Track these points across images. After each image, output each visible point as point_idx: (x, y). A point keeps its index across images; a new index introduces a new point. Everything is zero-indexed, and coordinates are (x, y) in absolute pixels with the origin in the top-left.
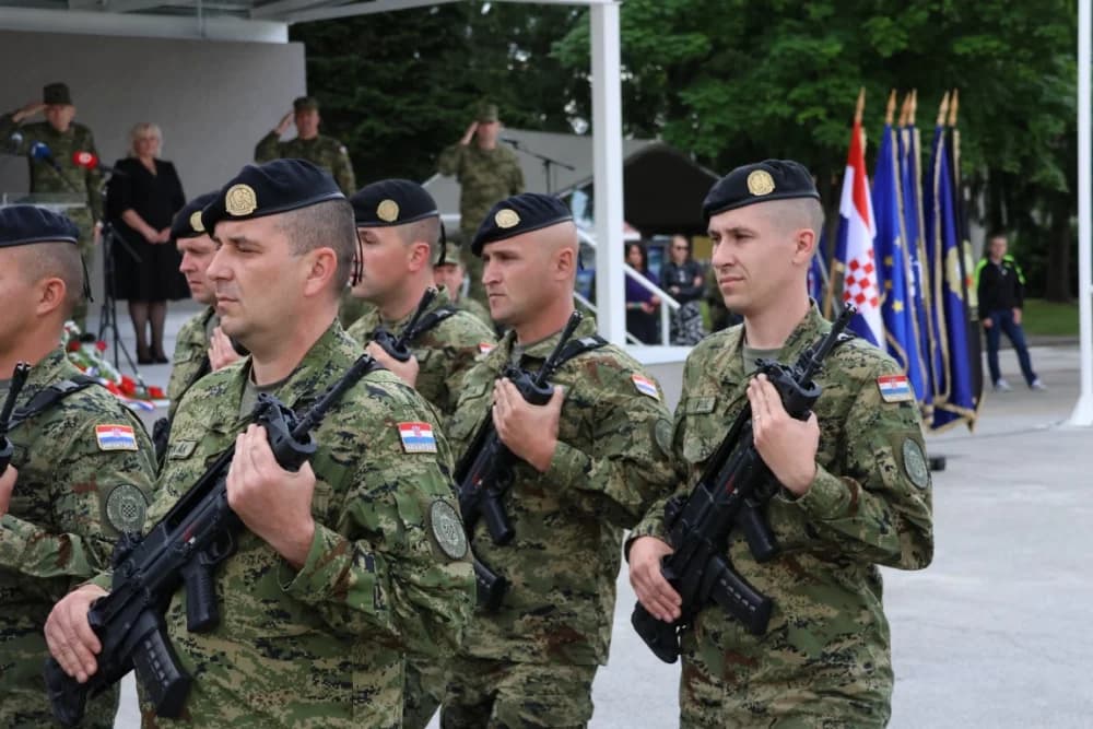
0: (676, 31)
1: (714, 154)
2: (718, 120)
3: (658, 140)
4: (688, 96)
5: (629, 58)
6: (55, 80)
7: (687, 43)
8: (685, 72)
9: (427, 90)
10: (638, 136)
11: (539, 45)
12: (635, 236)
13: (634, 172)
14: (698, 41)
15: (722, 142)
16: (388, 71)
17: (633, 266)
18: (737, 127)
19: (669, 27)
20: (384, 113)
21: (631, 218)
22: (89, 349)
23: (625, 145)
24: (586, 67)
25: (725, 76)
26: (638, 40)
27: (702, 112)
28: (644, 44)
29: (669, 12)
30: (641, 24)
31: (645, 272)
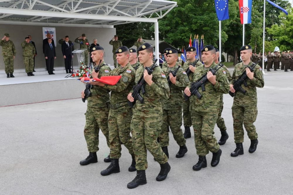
0: (166, 26)
1: (171, 43)
2: (172, 38)
3: (164, 41)
4: (167, 35)
5: (160, 30)
6: (83, 33)
7: (167, 28)
8: (167, 32)
9: (132, 34)
10: (161, 40)
11: (147, 28)
12: (161, 54)
13: (160, 45)
14: (169, 28)
15: (172, 41)
16: (127, 32)
17: (160, 58)
18: (174, 39)
19: (165, 26)
20: (127, 38)
21: (160, 51)
22: (88, 69)
23: (159, 42)
24: (154, 31)
25: (173, 32)
26: (161, 27)
27: (170, 37)
28: (161, 28)
29: (165, 24)
30: (161, 25)
31: (162, 59)
